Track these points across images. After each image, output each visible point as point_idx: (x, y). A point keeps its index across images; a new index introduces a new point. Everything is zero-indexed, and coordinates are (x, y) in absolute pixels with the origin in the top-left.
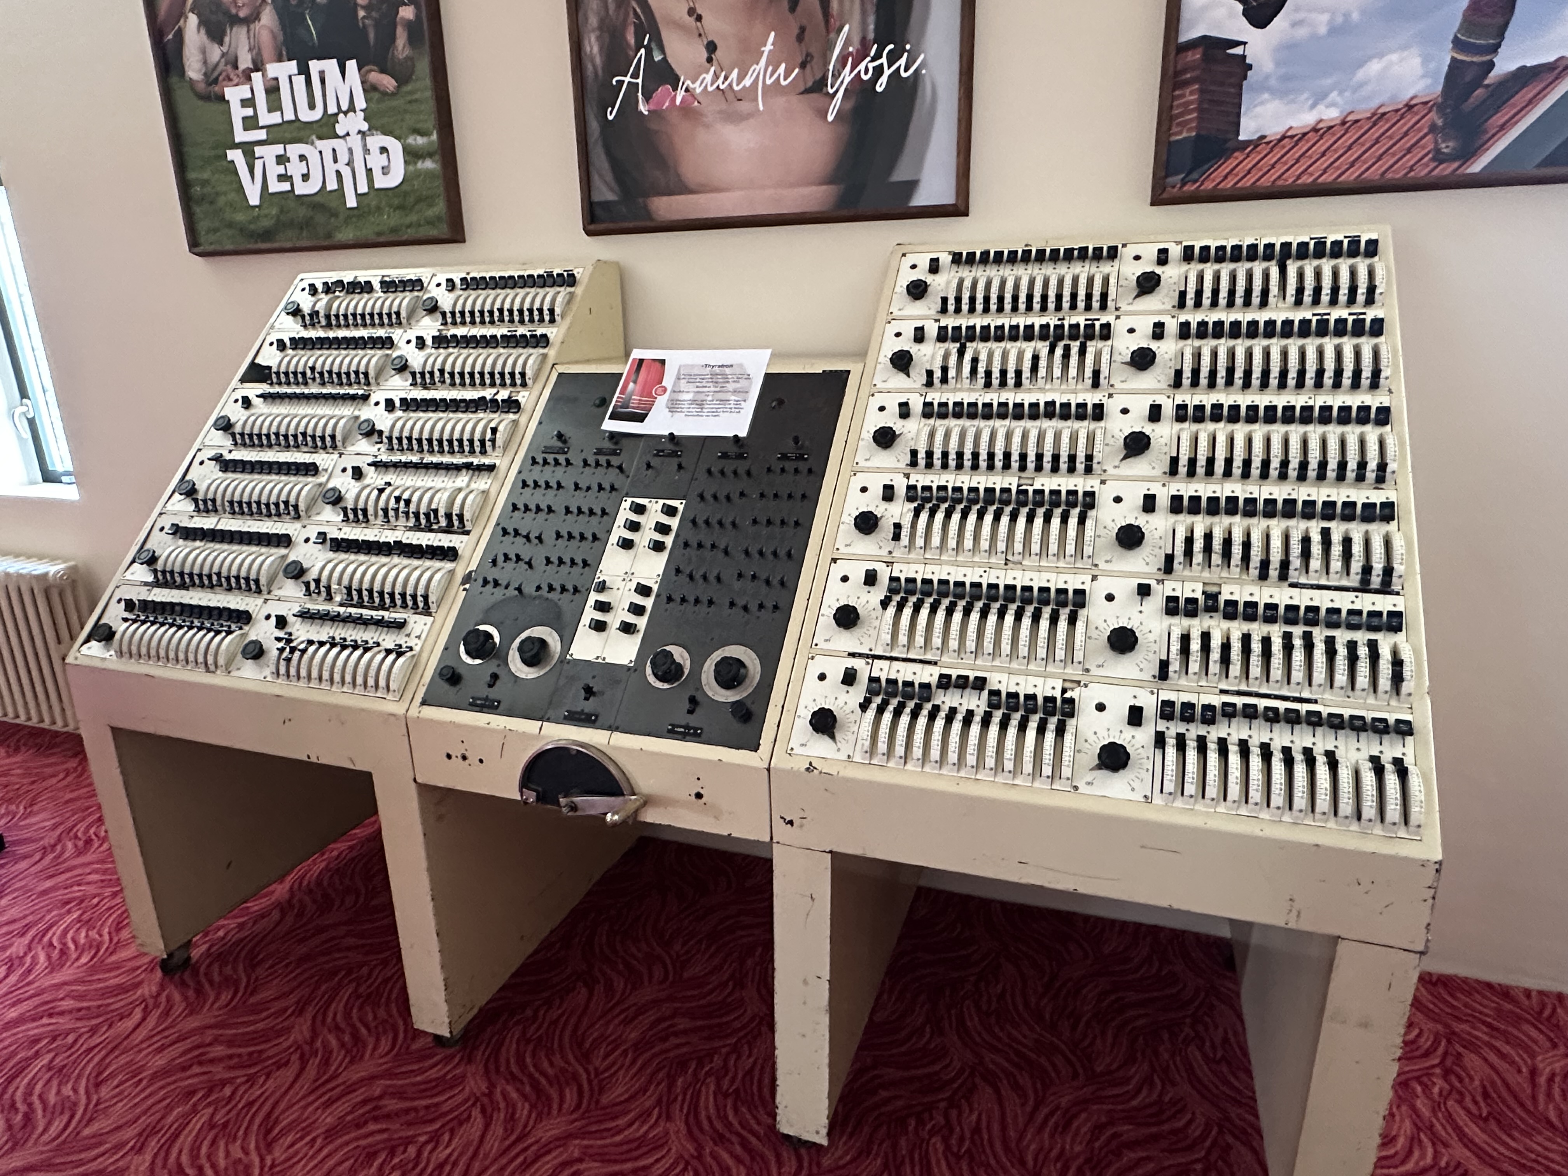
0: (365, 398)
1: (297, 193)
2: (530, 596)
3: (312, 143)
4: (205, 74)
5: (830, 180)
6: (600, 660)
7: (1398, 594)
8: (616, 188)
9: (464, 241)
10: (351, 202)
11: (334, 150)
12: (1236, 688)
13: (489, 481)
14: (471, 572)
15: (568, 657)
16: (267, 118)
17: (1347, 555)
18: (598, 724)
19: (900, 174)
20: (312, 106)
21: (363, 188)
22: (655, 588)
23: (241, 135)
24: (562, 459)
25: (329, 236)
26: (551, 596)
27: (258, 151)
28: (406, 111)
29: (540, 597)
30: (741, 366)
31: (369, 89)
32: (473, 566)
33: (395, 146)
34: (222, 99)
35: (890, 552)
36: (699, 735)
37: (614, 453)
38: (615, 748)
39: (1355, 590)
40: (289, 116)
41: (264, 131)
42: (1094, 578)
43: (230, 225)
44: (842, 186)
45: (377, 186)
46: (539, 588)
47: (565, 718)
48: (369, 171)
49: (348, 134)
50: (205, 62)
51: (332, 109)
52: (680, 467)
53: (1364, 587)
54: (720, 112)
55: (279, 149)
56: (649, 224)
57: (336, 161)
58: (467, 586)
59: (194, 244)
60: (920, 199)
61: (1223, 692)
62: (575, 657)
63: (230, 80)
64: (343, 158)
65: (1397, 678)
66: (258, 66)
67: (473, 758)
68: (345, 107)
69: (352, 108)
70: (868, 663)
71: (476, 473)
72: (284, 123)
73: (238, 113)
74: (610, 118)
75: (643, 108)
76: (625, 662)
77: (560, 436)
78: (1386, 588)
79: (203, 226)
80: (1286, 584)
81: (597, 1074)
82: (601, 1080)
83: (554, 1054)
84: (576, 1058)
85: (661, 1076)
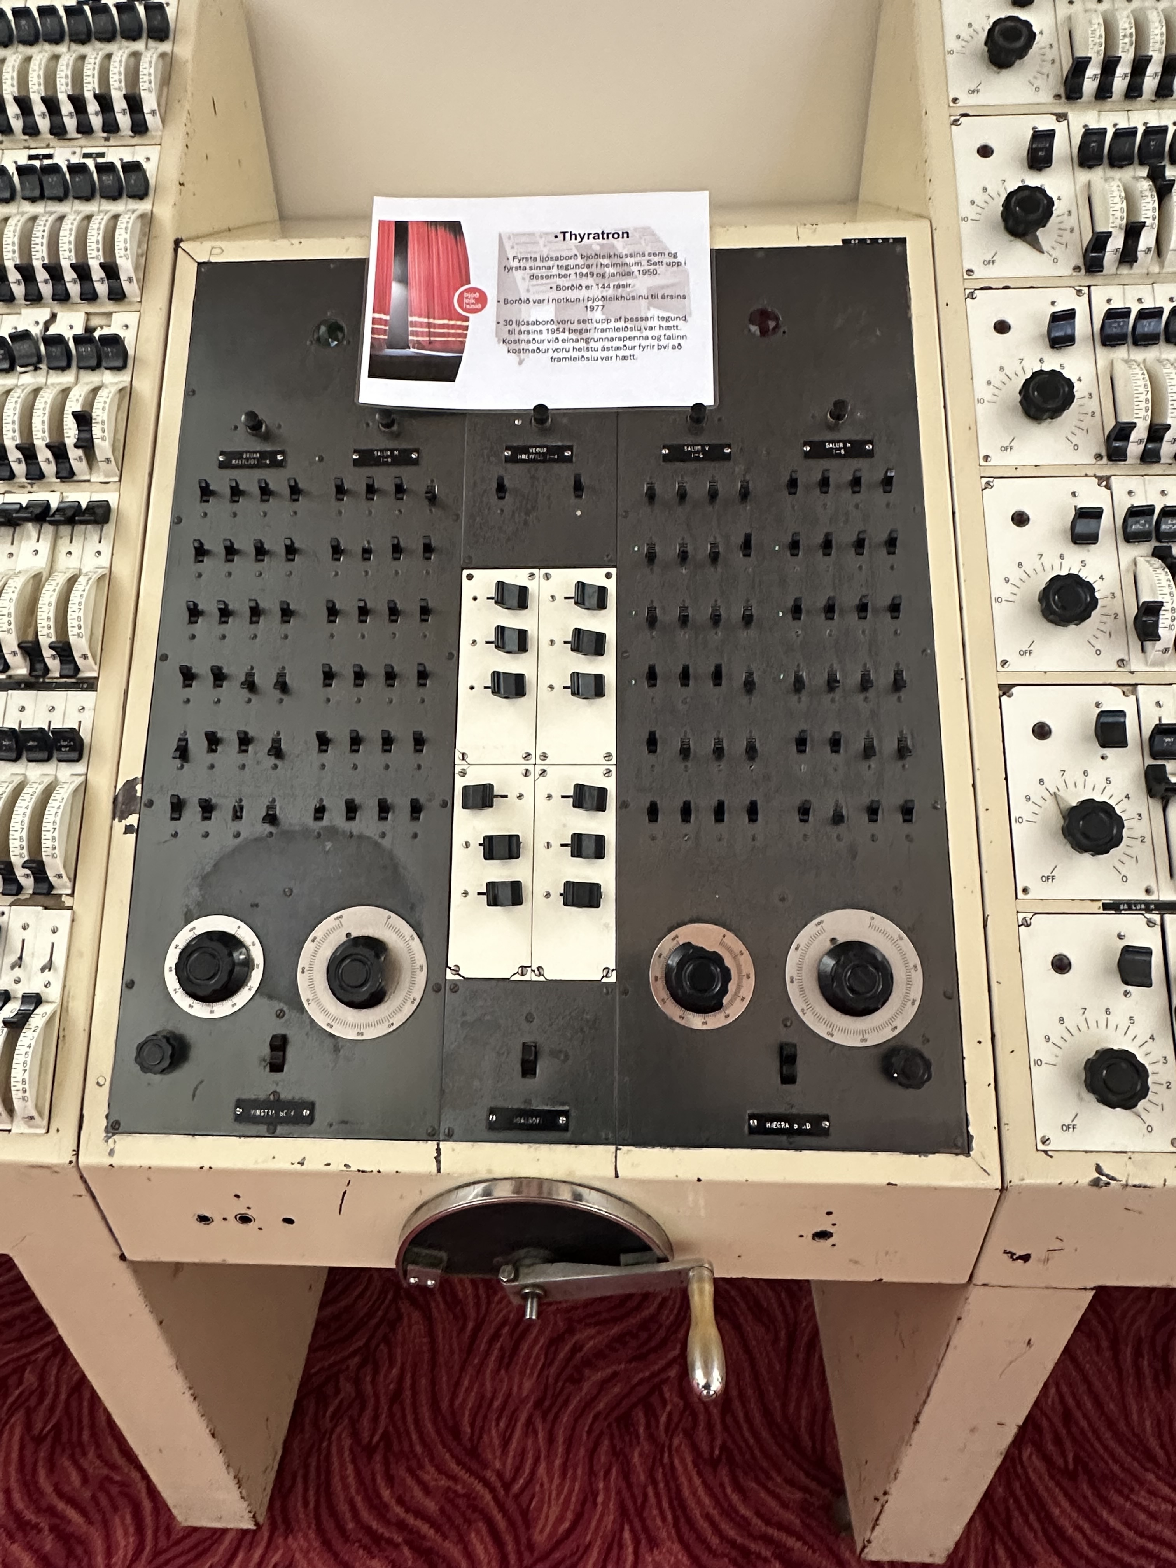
2: (305, 832)
6: (530, 976)
13: (105, 548)
14: (130, 784)
15: (449, 976)
18: (573, 1135)
22: (610, 784)
24: (277, 480)
26: (355, 827)
29: (332, 832)
30: (647, 232)
32: (133, 768)
35: (1121, 662)
36: (825, 1132)
37: (403, 459)
46: (320, 812)
47: (491, 1126)
52: (578, 488)
58: (133, 820)
62: (466, 973)
67: (267, 1218)
70: (1152, 923)
71: (65, 530)
76: (596, 975)
77: (255, 425)
81: (507, 1487)
82: (517, 1497)
83: (421, 1467)
84: (459, 1462)
85: (603, 1457)
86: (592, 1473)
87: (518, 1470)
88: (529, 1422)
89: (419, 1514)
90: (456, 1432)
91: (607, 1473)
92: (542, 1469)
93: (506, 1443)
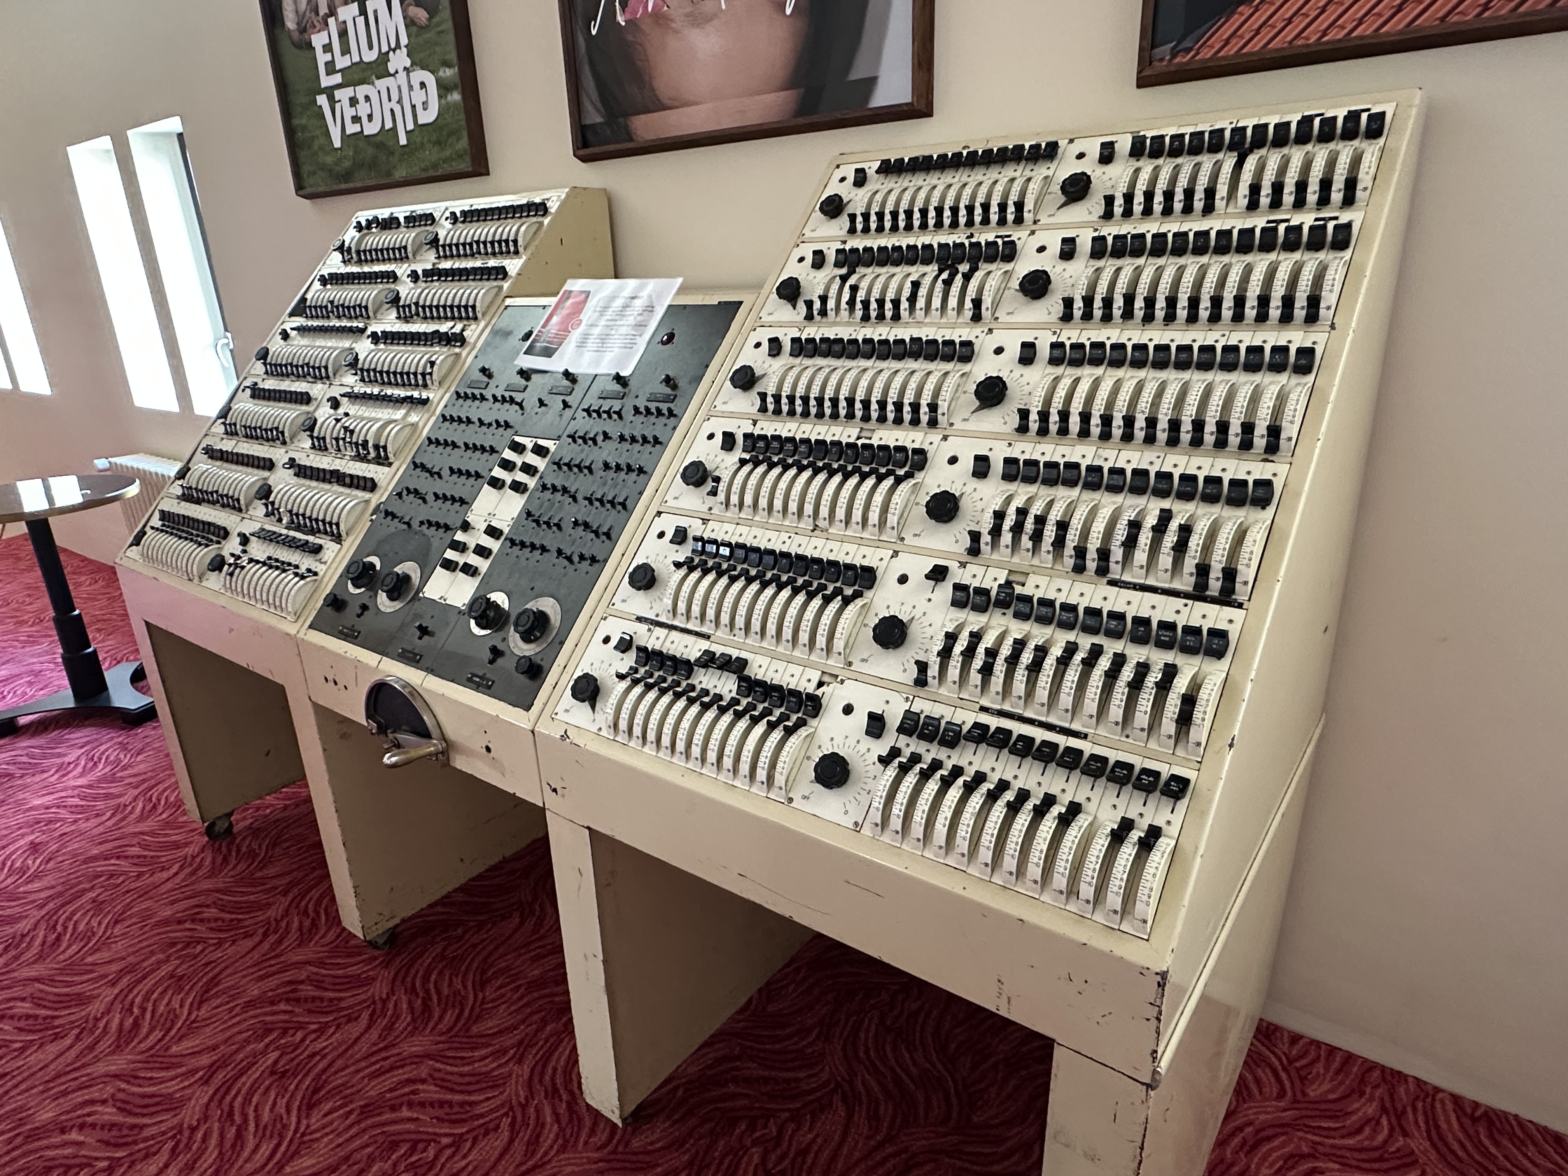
0: (362, 331)
1: (366, 133)
2: (414, 531)
3: (373, 84)
4: (298, 24)
5: (790, 84)
6: (442, 601)
7: (1240, 606)
8: (602, 110)
9: (488, 174)
10: (403, 141)
11: (388, 89)
12: (998, 707)
13: (420, 415)
14: (380, 504)
15: (421, 594)
16: (342, 62)
17: (1181, 547)
18: (419, 665)
19: (858, 73)
20: (371, 47)
21: (410, 126)
22: (506, 531)
23: (326, 81)
24: (477, 393)
25: (389, 174)
26: (427, 531)
27: (338, 94)
28: (436, 44)
29: (420, 532)
31: (410, 23)
32: (384, 498)
33: (430, 79)
34: (310, 47)
35: (710, 509)
36: (489, 687)
37: (519, 389)
38: (425, 689)
39: (1186, 596)
40: (356, 59)
41: (339, 75)
42: (896, 553)
43: (323, 167)
44: (802, 90)
45: (420, 122)
46: (422, 523)
47: (399, 654)
48: (414, 107)
49: (397, 72)
50: (297, 12)
51: (385, 49)
52: (566, 405)
53: (1199, 594)
54: (688, 15)
55: (349, 92)
56: (631, 145)
57: (390, 100)
58: (374, 517)
59: (300, 188)
60: (881, 98)
61: (983, 709)
62: (425, 595)
63: (315, 27)
64: (395, 96)
65: (1185, 719)
66: (332, 13)
67: (341, 685)
68: (393, 46)
69: (398, 46)
70: (649, 630)
71: (413, 406)
72: (353, 64)
73: (322, 58)
74: (594, 32)
75: (621, 19)
76: (459, 605)
77: (484, 371)
78: (1226, 598)
79: (306, 169)
80: (1105, 580)
81: (483, 1003)
82: (482, 1010)
83: (457, 976)
84: (473, 984)
85: (535, 1017)
86: (523, 1021)
87: (493, 1001)
88: (519, 987)
89: (438, 993)
90: (484, 972)
91: (530, 1025)
92: (504, 1006)
93: (500, 987)
